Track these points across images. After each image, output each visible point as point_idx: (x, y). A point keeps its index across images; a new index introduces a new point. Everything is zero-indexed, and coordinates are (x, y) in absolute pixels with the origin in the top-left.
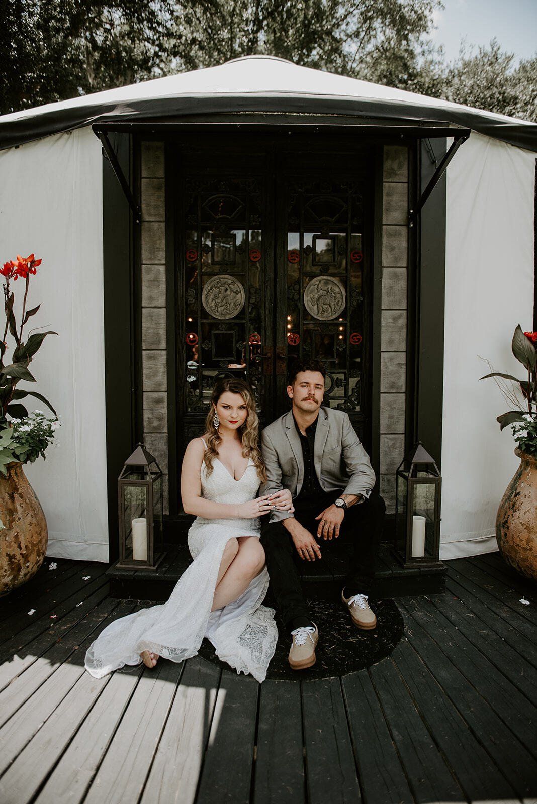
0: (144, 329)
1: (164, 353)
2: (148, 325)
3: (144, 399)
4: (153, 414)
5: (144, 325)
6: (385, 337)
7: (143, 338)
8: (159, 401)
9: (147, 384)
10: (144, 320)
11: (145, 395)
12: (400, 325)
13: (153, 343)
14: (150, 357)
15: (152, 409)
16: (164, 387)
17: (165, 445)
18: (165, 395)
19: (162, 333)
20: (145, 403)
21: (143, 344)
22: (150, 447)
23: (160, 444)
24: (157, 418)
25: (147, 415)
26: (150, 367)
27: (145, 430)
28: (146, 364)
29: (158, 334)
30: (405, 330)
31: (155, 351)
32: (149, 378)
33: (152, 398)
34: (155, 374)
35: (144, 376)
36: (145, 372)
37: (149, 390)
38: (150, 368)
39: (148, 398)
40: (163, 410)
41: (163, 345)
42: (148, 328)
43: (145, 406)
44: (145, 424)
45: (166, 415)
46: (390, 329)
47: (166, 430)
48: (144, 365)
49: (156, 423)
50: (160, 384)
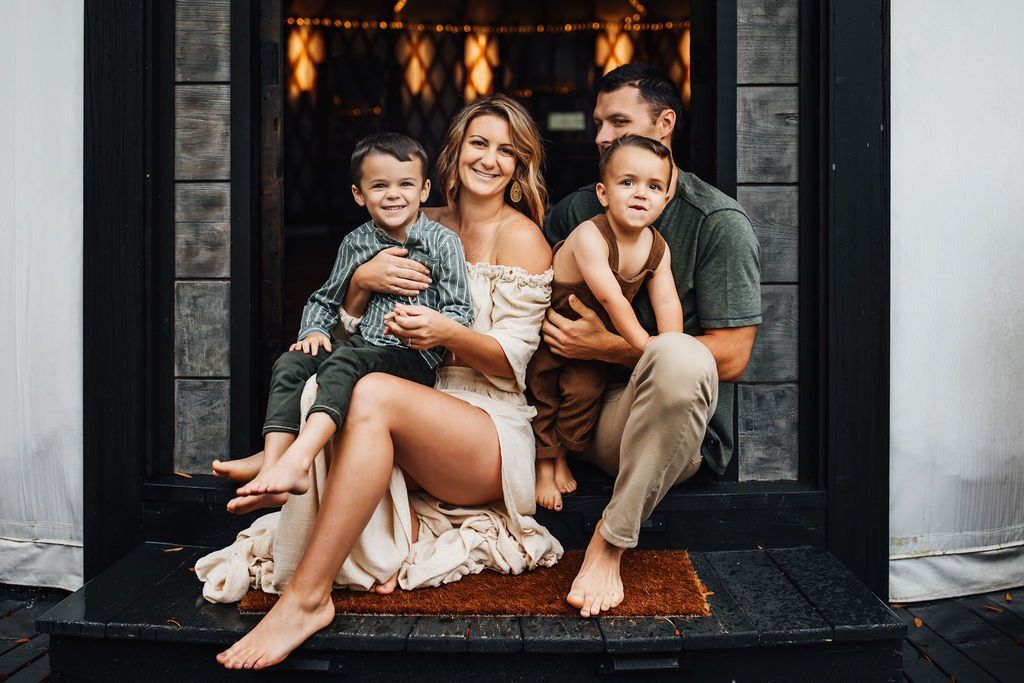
0: (180, 34)
1: (225, 90)
2: (190, 25)
3: (178, 199)
4: (197, 234)
5: (180, 25)
6: (745, 51)
7: (178, 56)
8: (211, 203)
9: (185, 163)
10: (179, 15)
11: (180, 189)
12: (782, 22)
13: (198, 69)
14: (194, 101)
15: (195, 224)
16: (224, 171)
17: (225, 308)
18: (225, 189)
19: (220, 44)
20: (178, 208)
21: (178, 69)
22: (189, 312)
23: (213, 305)
24: (206, 243)
25: (183, 236)
26: (192, 123)
27: (179, 272)
28: (182, 116)
29: (211, 48)
30: (794, 34)
31: (204, 87)
32: (188, 148)
33: (196, 196)
34: (204, 139)
35: (178, 144)
36: (180, 134)
37: (189, 176)
38: (191, 127)
39: (186, 196)
40: (221, 224)
41: (224, 73)
42: (189, 32)
43: (179, 215)
44: (179, 257)
45: (227, 238)
46: (758, 33)
47: (226, 272)
48: (178, 120)
49: (204, 255)
50: (212, 164)
